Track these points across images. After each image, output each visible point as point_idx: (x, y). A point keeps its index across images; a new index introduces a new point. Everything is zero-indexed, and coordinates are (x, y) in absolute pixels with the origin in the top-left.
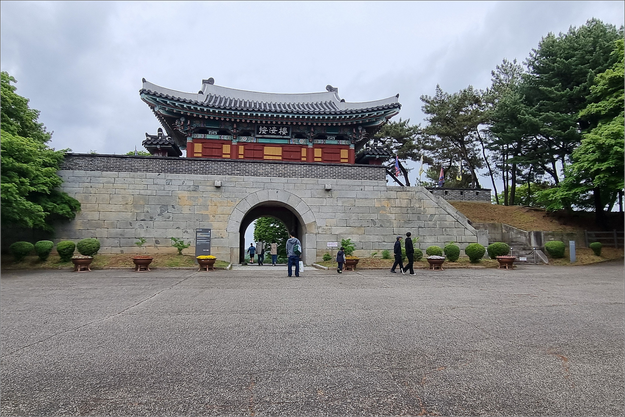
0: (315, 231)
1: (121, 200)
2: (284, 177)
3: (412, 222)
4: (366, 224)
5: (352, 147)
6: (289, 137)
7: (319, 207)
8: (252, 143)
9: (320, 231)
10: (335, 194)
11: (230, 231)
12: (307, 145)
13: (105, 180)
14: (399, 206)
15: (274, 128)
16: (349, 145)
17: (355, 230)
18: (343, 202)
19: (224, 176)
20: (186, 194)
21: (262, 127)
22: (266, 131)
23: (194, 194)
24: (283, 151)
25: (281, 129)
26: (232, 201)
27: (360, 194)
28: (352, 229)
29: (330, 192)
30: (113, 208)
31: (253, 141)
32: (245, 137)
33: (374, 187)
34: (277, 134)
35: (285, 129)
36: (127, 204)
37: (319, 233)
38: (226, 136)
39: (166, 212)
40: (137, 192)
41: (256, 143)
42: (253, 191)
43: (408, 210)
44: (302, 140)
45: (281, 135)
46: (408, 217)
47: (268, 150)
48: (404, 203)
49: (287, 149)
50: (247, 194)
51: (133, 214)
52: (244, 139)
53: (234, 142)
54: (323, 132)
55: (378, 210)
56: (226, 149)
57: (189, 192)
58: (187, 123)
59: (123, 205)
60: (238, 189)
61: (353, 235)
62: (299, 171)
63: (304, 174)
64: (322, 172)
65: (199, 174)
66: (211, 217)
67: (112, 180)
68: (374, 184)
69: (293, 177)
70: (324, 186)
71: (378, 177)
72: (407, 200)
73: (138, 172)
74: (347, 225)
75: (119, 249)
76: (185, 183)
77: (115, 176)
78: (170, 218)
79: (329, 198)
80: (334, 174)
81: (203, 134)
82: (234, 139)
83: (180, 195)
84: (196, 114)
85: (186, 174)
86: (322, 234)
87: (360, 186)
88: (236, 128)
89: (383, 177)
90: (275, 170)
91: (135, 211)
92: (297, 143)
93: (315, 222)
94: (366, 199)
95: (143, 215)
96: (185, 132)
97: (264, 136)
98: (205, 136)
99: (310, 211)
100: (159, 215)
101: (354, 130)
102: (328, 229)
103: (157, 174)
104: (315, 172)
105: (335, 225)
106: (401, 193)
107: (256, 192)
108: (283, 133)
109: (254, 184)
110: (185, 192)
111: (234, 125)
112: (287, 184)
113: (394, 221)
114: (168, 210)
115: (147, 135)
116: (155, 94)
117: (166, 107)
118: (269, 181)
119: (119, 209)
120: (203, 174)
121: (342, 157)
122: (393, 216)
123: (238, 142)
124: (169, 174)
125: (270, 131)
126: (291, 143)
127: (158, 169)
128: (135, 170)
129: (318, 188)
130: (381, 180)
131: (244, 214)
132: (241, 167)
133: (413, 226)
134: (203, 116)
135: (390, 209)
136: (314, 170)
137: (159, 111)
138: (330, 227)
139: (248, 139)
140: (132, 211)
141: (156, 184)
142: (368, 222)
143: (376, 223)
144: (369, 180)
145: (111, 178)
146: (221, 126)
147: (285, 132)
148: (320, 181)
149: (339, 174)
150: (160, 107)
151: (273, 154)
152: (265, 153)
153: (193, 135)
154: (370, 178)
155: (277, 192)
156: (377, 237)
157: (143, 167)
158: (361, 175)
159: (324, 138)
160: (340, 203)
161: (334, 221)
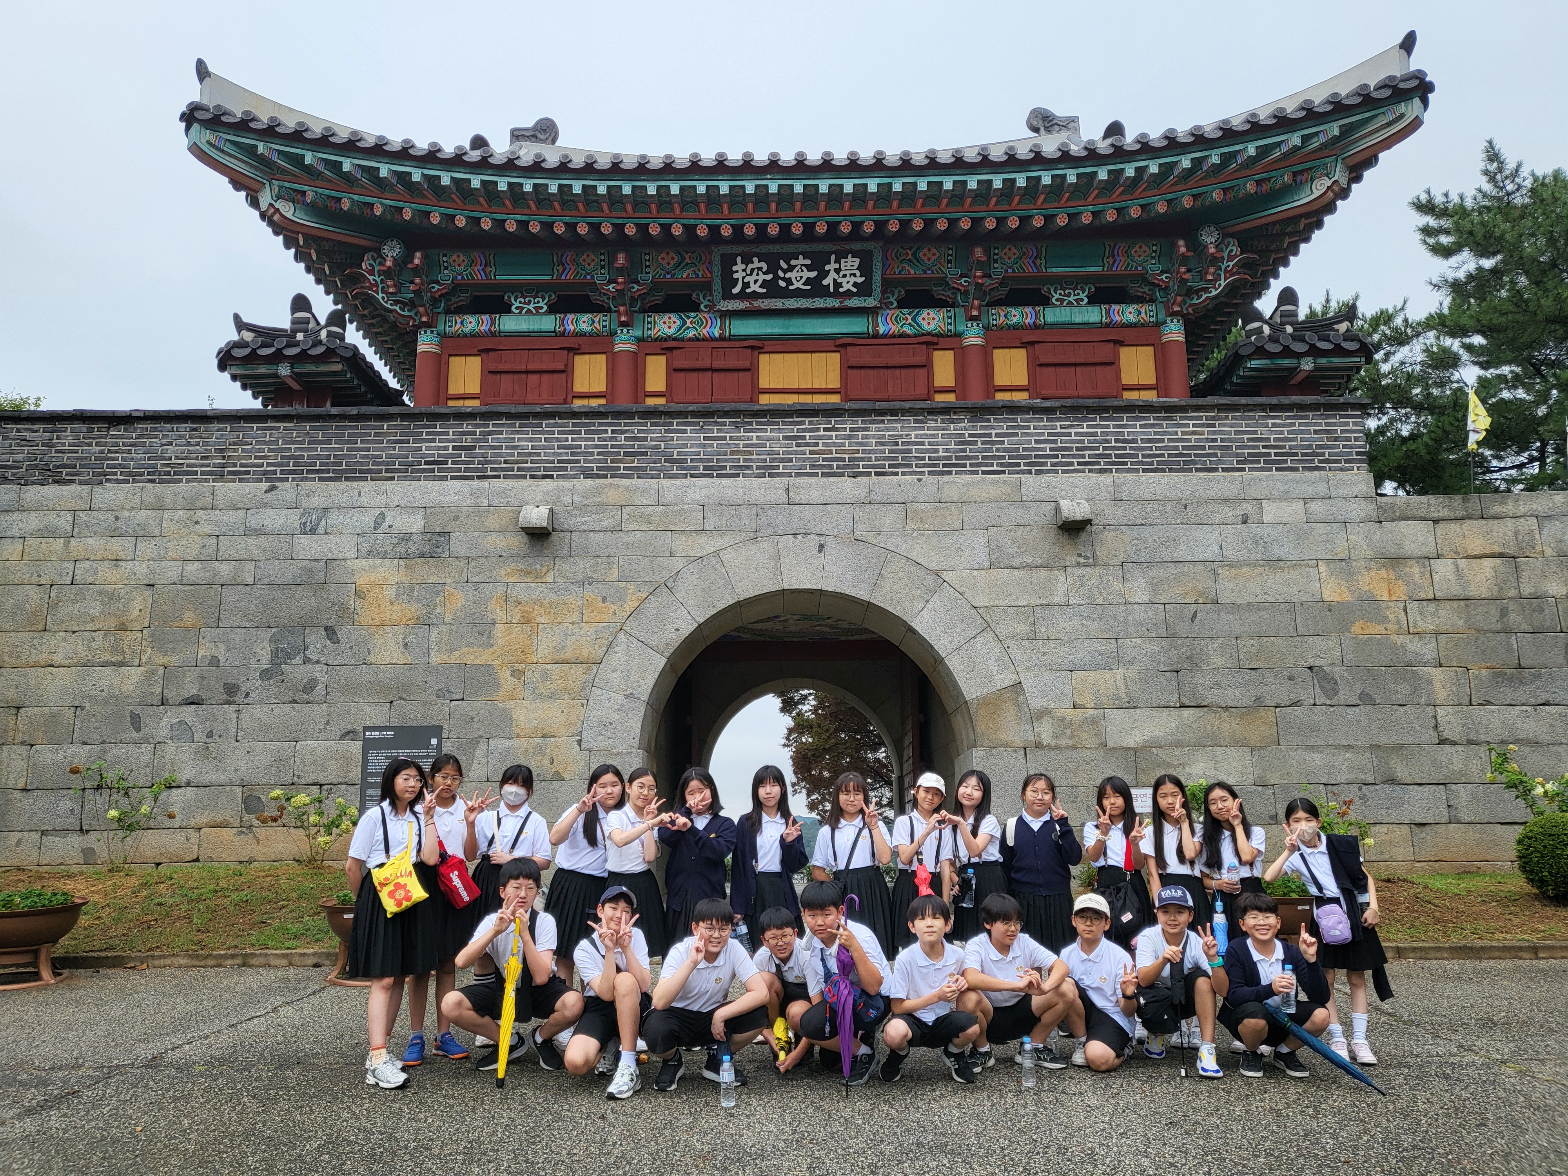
0: (1020, 734)
1: (96, 608)
2: (855, 476)
3: (1538, 676)
4: (1279, 691)
5: (1174, 332)
6: (871, 302)
7: (1034, 612)
8: (705, 339)
9: (1045, 731)
10: (1109, 544)
11: (593, 745)
12: (958, 335)
14: (1456, 590)
15: (801, 260)
16: (1158, 325)
17: (1228, 725)
18: (1155, 586)
19: (567, 484)
20: (389, 574)
21: (747, 261)
22: (762, 277)
23: (429, 573)
24: (847, 368)
25: (831, 266)
26: (604, 600)
27: (1240, 544)
28: (1210, 721)
29: (1083, 536)
30: (60, 646)
31: (703, 331)
32: (674, 317)
33: (1313, 506)
34: (816, 288)
35: (851, 264)
36: (123, 627)
37: (1038, 745)
38: (587, 317)
39: (299, 660)
40: (170, 571)
41: (722, 338)
42: (706, 545)
43: (1504, 612)
44: (932, 312)
45: (832, 295)
46: (1509, 649)
47: (775, 370)
48: (1482, 577)
49: (866, 356)
50: (678, 563)
51: (150, 676)
52: (666, 325)
53: (624, 343)
54: (1030, 270)
55: (1340, 616)
56: (589, 372)
57: (402, 562)
58: (412, 262)
59: (107, 633)
60: (630, 539)
61: (1219, 750)
62: (922, 443)
63: (950, 458)
64: (1036, 442)
65: (453, 478)
66: (505, 676)
67: (64, 522)
68: (1310, 491)
69: (896, 474)
70: (1050, 507)
71: (1323, 454)
72: (1498, 561)
73: (180, 481)
74: (1183, 699)
75: (76, 841)
76: (388, 521)
77: (79, 504)
78: (312, 688)
79: (1079, 565)
80: (1098, 449)
81: (485, 313)
82: (623, 324)
83: (362, 581)
84: (441, 214)
85: (392, 478)
86: (1057, 747)
87: (1238, 500)
88: (630, 273)
89: (1350, 454)
90: (808, 445)
91: (160, 659)
92: (908, 330)
93: (1017, 686)
94: (1274, 564)
95: (192, 675)
96: (404, 305)
97: (755, 304)
98: (493, 322)
99: (990, 635)
100: (265, 675)
101: (1181, 243)
102: (1085, 720)
103: (265, 485)
104: (1003, 442)
105: (1119, 698)
106: (1454, 527)
107: (717, 553)
108: (841, 285)
109: (709, 515)
110: (387, 562)
111: (612, 259)
112: (868, 508)
113: (1438, 675)
114: (306, 648)
115: (240, 324)
116: (244, 125)
117: (305, 188)
118: (782, 496)
119: (83, 654)
120: (471, 478)
121: (1126, 380)
122: (1427, 650)
123: (640, 340)
124: (317, 484)
125: (784, 279)
126: (882, 329)
127: (269, 465)
128: (169, 473)
129: (1021, 521)
130: (1341, 470)
131: (663, 661)
132: (645, 439)
133: (1545, 697)
134: (468, 218)
135: (1405, 610)
136: (997, 435)
137: (277, 205)
138: (1093, 711)
139: (685, 323)
140: (144, 659)
141: (258, 532)
142: (1291, 678)
143: (1336, 683)
144: (1277, 469)
145: (58, 512)
146: (561, 269)
147: (853, 280)
148: (1032, 484)
149: (1124, 448)
150: (280, 187)
151: (803, 386)
152: (764, 383)
153: (442, 318)
154: (1285, 462)
155: (821, 548)
156: (1348, 755)
157: (203, 458)
158: (1237, 448)
159: (1037, 296)
160: (1139, 592)
161: (1113, 681)
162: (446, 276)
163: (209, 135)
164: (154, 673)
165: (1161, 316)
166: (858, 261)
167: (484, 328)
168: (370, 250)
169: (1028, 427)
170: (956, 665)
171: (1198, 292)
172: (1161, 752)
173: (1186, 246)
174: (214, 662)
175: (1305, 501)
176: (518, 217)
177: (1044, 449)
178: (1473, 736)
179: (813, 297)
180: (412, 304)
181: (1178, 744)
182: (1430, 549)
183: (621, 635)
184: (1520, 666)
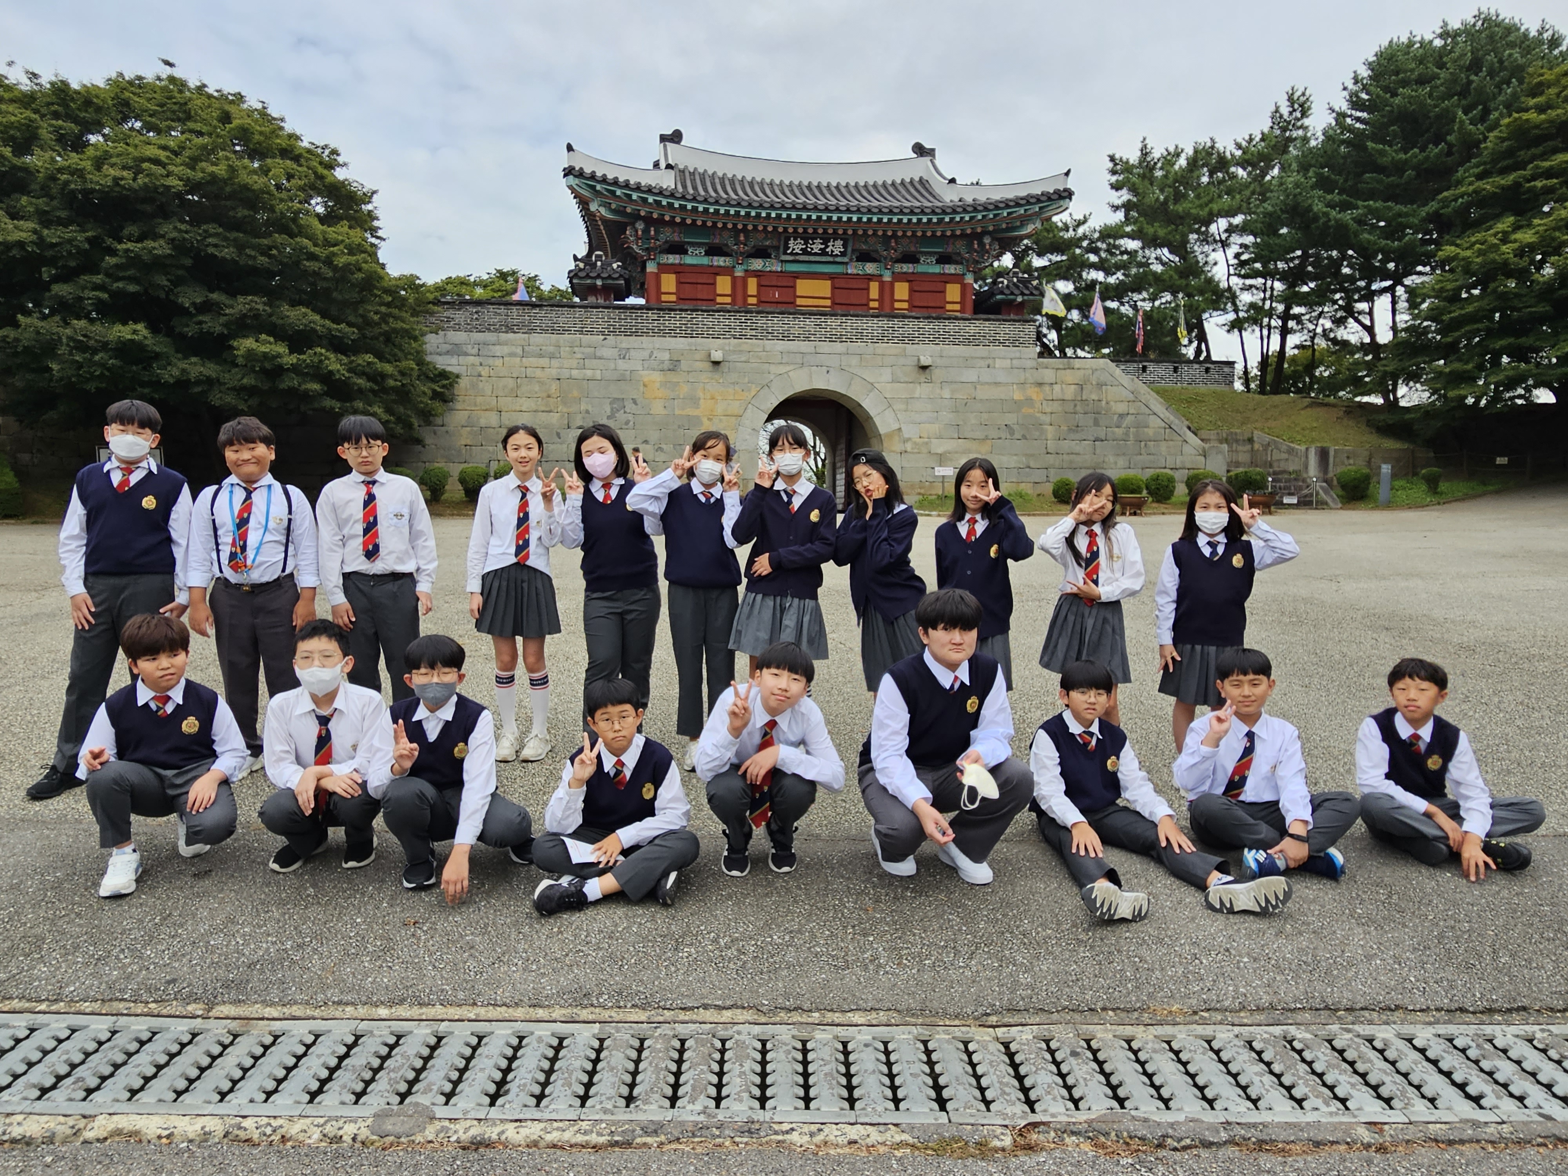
0: (898, 447)
1: (537, 388)
2: (841, 342)
3: (1083, 430)
4: (994, 434)
5: (969, 279)
6: (846, 260)
7: (908, 401)
8: (774, 272)
9: (909, 447)
10: (937, 374)
12: (881, 276)
14: (1060, 397)
15: (819, 241)
16: (964, 275)
17: (974, 445)
18: (953, 391)
19: (728, 342)
20: (657, 377)
21: (796, 241)
22: (801, 247)
23: (673, 377)
24: (834, 288)
25: (830, 244)
26: (742, 390)
27: (986, 376)
28: (968, 444)
29: (928, 371)
31: (774, 269)
32: (760, 261)
33: (1014, 362)
34: (823, 253)
35: (839, 243)
36: (549, 396)
37: (906, 452)
38: (722, 259)
39: (621, 411)
40: (566, 373)
41: (781, 272)
42: (782, 369)
43: (1075, 406)
44: (871, 264)
45: (829, 255)
46: (1075, 419)
47: (803, 287)
48: (1070, 392)
49: (841, 283)
50: (772, 377)
51: (562, 416)
52: (757, 264)
53: (739, 272)
54: (913, 249)
55: (1018, 405)
56: (723, 285)
57: (661, 372)
58: (649, 233)
59: (543, 399)
60: (753, 365)
62: (868, 329)
63: (879, 336)
64: (912, 331)
65: (681, 337)
67: (519, 351)
68: (1013, 356)
69: (858, 342)
70: (916, 358)
71: (1020, 340)
72: (1076, 386)
73: (564, 333)
76: (655, 354)
77: (524, 342)
78: (628, 423)
79: (925, 382)
80: (936, 335)
81: (677, 254)
82: (738, 263)
83: (646, 380)
85: (655, 337)
86: (913, 453)
87: (987, 358)
88: (745, 243)
90: (823, 328)
91: (565, 410)
92: (860, 272)
93: (900, 429)
94: (997, 384)
95: (579, 417)
96: (644, 251)
97: (797, 257)
98: (681, 259)
99: (891, 409)
101: (975, 242)
102: (923, 443)
103: (601, 337)
104: (899, 331)
105: (936, 435)
106: (1063, 372)
107: (787, 373)
108: (834, 252)
109: (784, 356)
110: (655, 372)
111: (739, 237)
112: (846, 356)
113: (1049, 428)
114: (623, 407)
115: (576, 259)
116: (591, 177)
117: (612, 202)
118: (812, 350)
119: (534, 407)
120: (688, 337)
121: (948, 299)
122: (1047, 419)
123: (746, 271)
124: (624, 338)
125: (810, 248)
126: (849, 272)
127: (602, 328)
128: (559, 330)
129: (905, 364)
130: (1025, 348)
131: (767, 416)
132: (757, 323)
133: (1084, 438)
135: (1042, 404)
136: (897, 327)
137: (599, 209)
138: (927, 439)
139: (765, 264)
140: (559, 409)
141: (600, 358)
142: (998, 428)
143: (1014, 431)
144: (1002, 346)
145: (516, 346)
146: (714, 237)
147: (839, 249)
148: (910, 349)
149: (946, 335)
150: (601, 201)
151: (815, 295)
153: (659, 256)
154: (1006, 343)
155: (828, 372)
156: (1015, 458)
157: (574, 324)
158: (989, 336)
159: (915, 260)
160: (946, 394)
161: (935, 428)
162: (662, 238)
163: (577, 181)
165: (965, 271)
166: (842, 243)
167: (677, 261)
168: (630, 224)
169: (909, 325)
170: (877, 421)
171: (980, 263)
173: (978, 244)
175: (1011, 359)
177: (915, 334)
179: (821, 256)
180: (647, 250)
182: (1053, 381)
183: (750, 405)
184: (1078, 426)
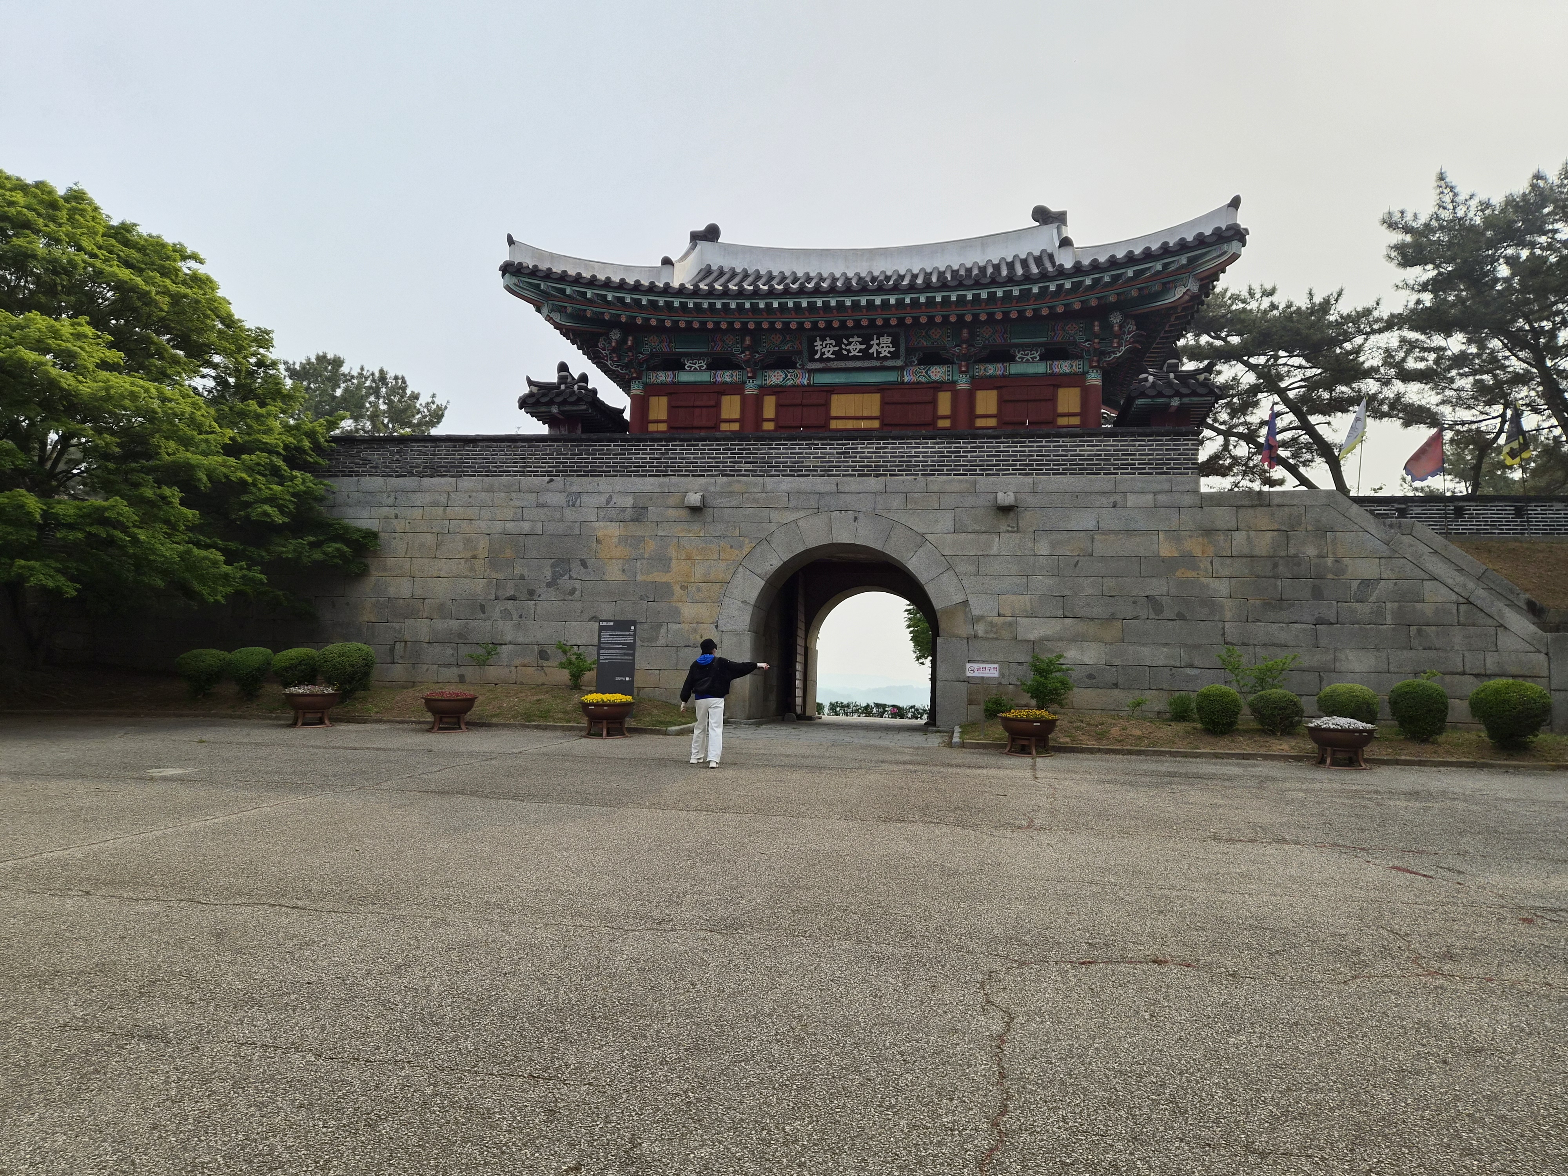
0: (964, 630)
1: (461, 546)
2: (877, 476)
3: (1293, 605)
4: (1126, 610)
5: (1094, 379)
6: (899, 363)
7: (979, 559)
8: (798, 386)
9: (980, 629)
10: (1027, 519)
11: (724, 629)
12: (954, 383)
13: (428, 498)
14: (1246, 551)
15: (855, 339)
16: (1085, 374)
17: (1092, 629)
18: (1053, 545)
19: (712, 480)
20: (613, 530)
21: (823, 339)
22: (832, 349)
23: (636, 530)
24: (884, 404)
25: (874, 342)
26: (731, 547)
27: (1110, 520)
28: (1082, 627)
29: (1012, 515)
30: (444, 566)
31: (798, 381)
32: (780, 372)
33: (1159, 497)
34: (866, 355)
35: (886, 340)
36: (475, 557)
37: (976, 637)
38: (728, 373)
39: (566, 577)
40: (498, 527)
41: (809, 385)
42: (789, 516)
43: (1275, 566)
44: (938, 368)
45: (873, 358)
46: (1276, 588)
47: (840, 405)
48: (1264, 543)
49: (895, 396)
50: (773, 527)
51: (489, 584)
52: (776, 378)
53: (751, 389)
54: (1000, 341)
55: (1169, 565)
56: (731, 407)
57: (621, 524)
58: (627, 343)
59: (467, 560)
60: (747, 512)
61: (1085, 644)
62: (918, 457)
63: (934, 466)
64: (988, 456)
65: (650, 476)
66: (677, 589)
67: (443, 499)
68: (1157, 487)
69: (902, 475)
70: (992, 496)
71: (1170, 464)
72: (1276, 533)
73: (502, 476)
74: (1066, 613)
75: (455, 671)
76: (614, 500)
77: (450, 489)
78: (574, 593)
79: (1008, 531)
80: (1025, 460)
81: (670, 370)
82: (749, 378)
83: (600, 534)
84: (642, 318)
85: (616, 476)
86: (987, 639)
87: (1111, 493)
88: (753, 349)
89: (1187, 464)
90: (850, 457)
91: (494, 575)
92: (922, 379)
93: (966, 603)
94: (1130, 532)
95: (511, 584)
96: (622, 367)
97: (829, 364)
98: (674, 376)
99: (951, 572)
100: (549, 585)
101: (1096, 323)
102: (1004, 623)
103: (547, 479)
104: (967, 456)
105: (1027, 611)
106: (1250, 511)
107: (795, 521)
108: (880, 353)
109: (791, 498)
110: (613, 524)
111: (743, 341)
112: (884, 496)
113: (1228, 603)
114: (570, 571)
115: (530, 383)
116: (534, 272)
117: (566, 305)
118: (834, 488)
119: (455, 571)
120: (660, 476)
121: (1060, 410)
122: (1222, 587)
123: (761, 387)
124: (575, 478)
125: (845, 350)
126: (906, 379)
127: (549, 467)
128: (496, 471)
129: (974, 505)
130: (1181, 474)
131: (763, 583)
132: (757, 454)
133: (1294, 618)
134: (657, 320)
135: (1211, 563)
136: (964, 452)
137: (551, 315)
138: (1010, 618)
139: (787, 376)
140: (486, 574)
141: (543, 506)
142: (1134, 602)
143: (1162, 606)
144: (1139, 473)
145: (440, 493)
146: (713, 344)
147: (888, 349)
148: (984, 482)
149: (1042, 460)
150: (553, 305)
151: (857, 415)
152: (834, 413)
153: (644, 374)
154: (1145, 469)
155: (855, 519)
156: (1165, 650)
157: (514, 463)
158: (1115, 460)
159: (1006, 357)
160: (1043, 548)
161: (1023, 601)
162: (647, 350)
163: (514, 280)
164: (491, 583)
165: (1086, 368)
166: (890, 339)
167: (669, 380)
168: (601, 335)
169: (983, 447)
170: (931, 590)
171: (1108, 354)
172: (1049, 644)
173: (1100, 326)
174: (522, 577)
175: (1155, 493)
176: (686, 319)
177: (992, 461)
178: (1246, 641)
179: (864, 360)
180: (626, 366)
181: (1061, 639)
182: (1233, 525)
183: (740, 567)
184: (1281, 599)
